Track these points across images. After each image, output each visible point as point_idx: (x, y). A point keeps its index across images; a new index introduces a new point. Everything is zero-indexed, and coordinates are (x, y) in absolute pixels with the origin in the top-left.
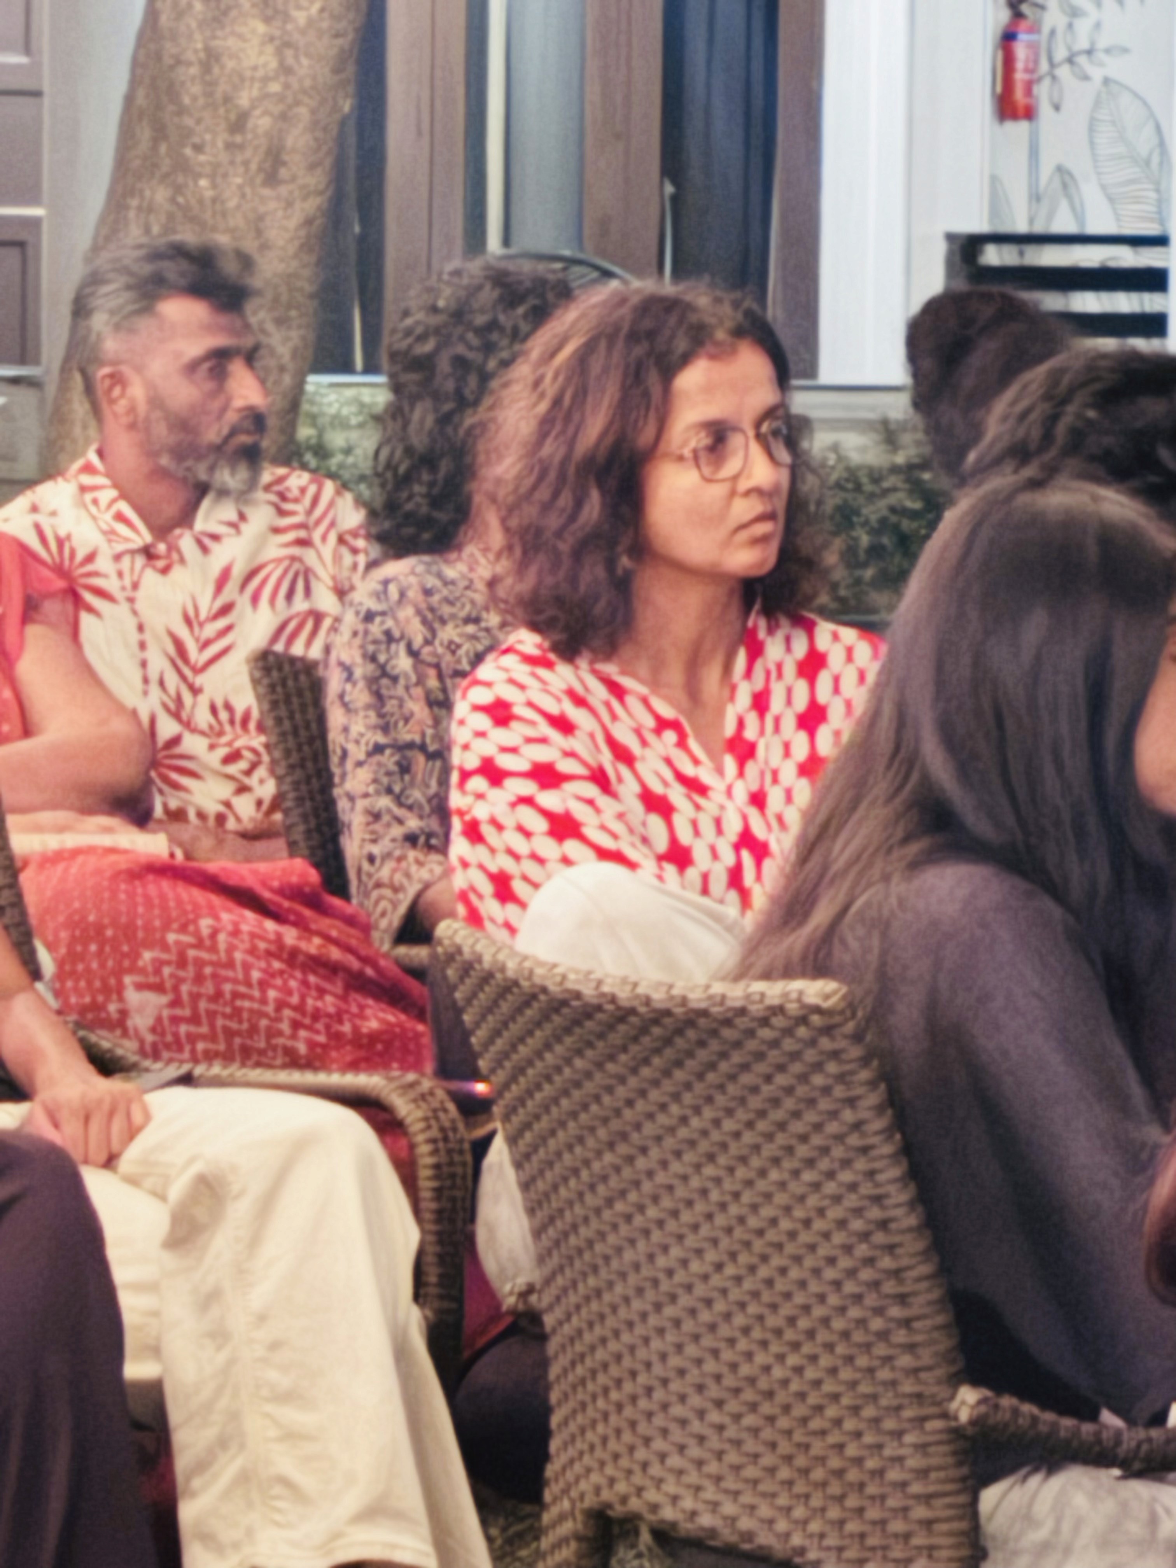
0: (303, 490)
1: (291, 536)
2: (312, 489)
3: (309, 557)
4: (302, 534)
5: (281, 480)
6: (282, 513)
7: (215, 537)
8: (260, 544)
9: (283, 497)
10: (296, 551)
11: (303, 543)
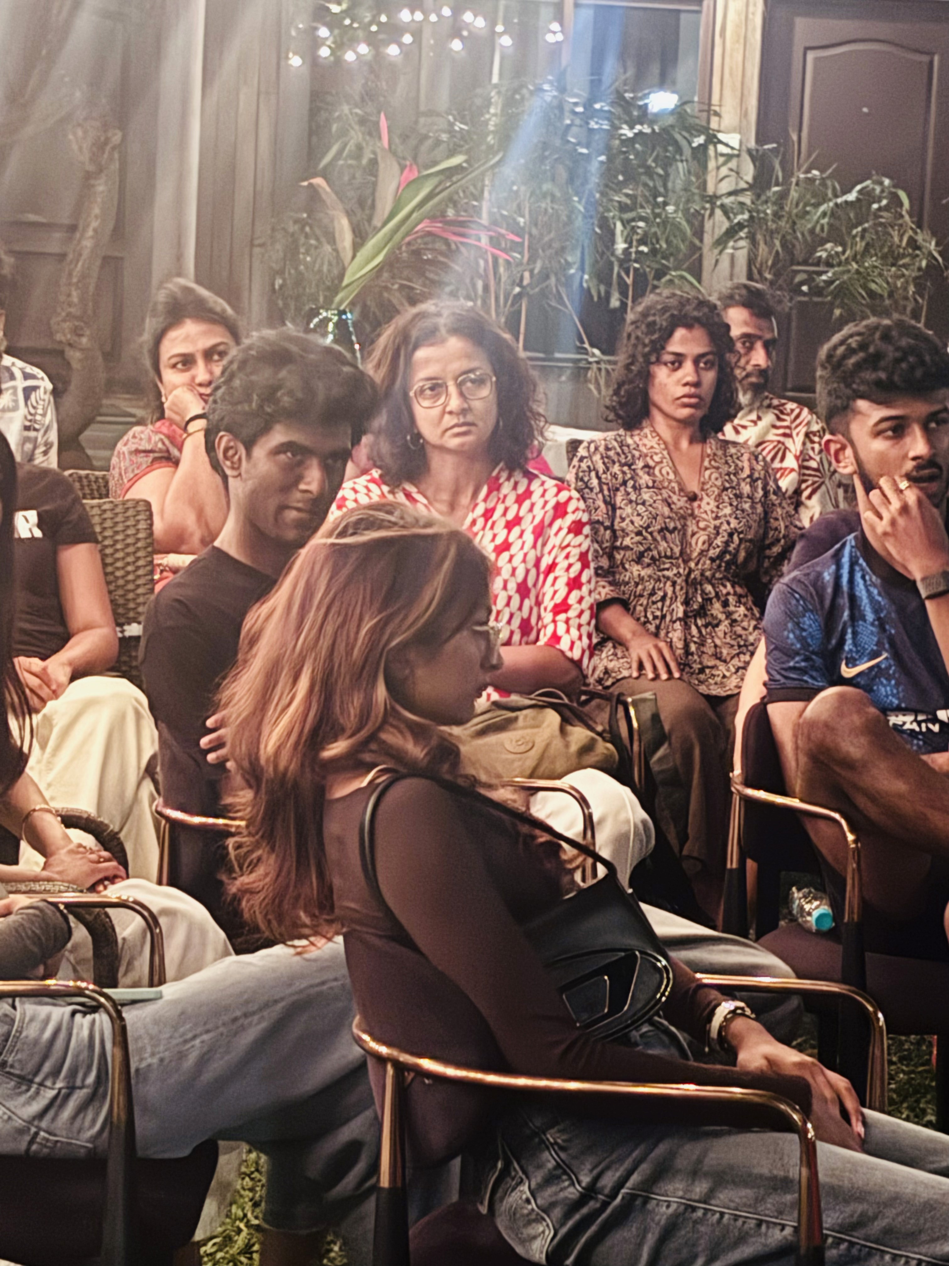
0: (792, 411)
1: (781, 431)
2: (797, 411)
3: (788, 442)
4: (788, 431)
5: (784, 404)
6: (779, 419)
7: (744, 427)
8: (767, 433)
9: (782, 412)
10: (781, 439)
11: (785, 435)
